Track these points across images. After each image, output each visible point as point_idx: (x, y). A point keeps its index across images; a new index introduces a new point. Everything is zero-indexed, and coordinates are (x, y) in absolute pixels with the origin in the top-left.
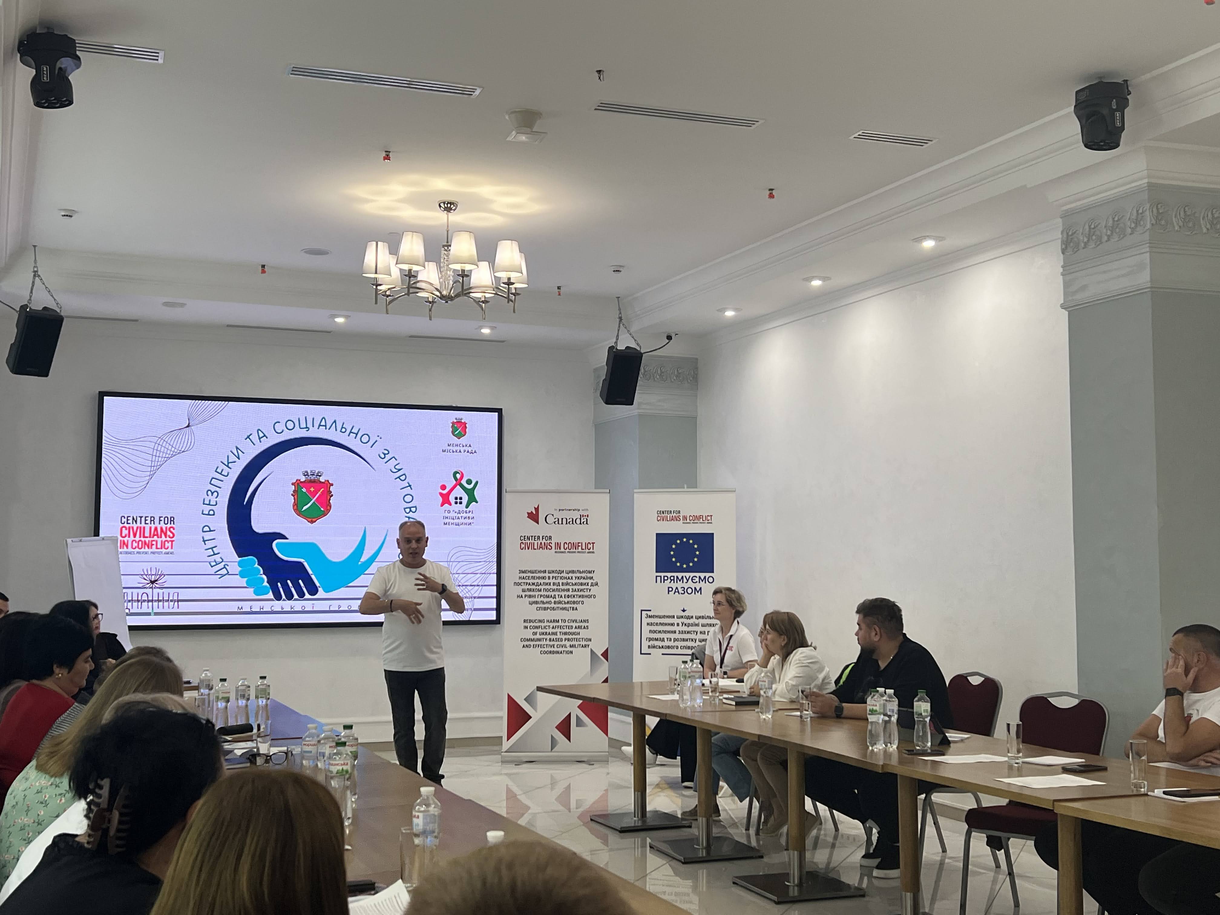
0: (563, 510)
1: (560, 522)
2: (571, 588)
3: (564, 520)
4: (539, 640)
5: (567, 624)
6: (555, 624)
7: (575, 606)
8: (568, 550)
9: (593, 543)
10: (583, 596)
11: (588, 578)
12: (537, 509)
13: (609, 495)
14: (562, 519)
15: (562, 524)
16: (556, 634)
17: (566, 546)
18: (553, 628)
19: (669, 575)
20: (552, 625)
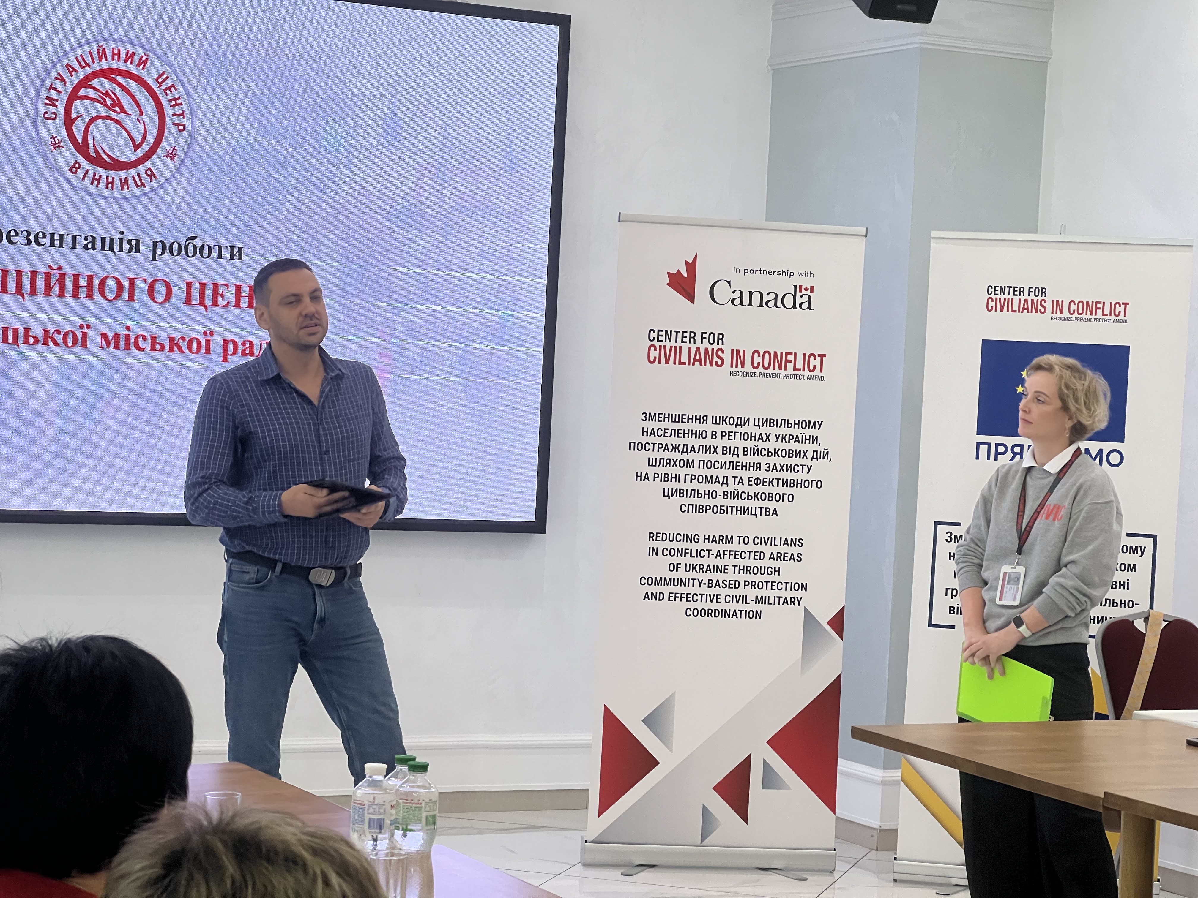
2: (764, 460)
4: (683, 582)
5: (751, 547)
6: (722, 547)
7: (772, 505)
8: (760, 370)
9: (822, 356)
10: (791, 483)
11: (806, 439)
12: (691, 267)
16: (723, 569)
17: (758, 359)
18: (718, 555)
20: (715, 547)
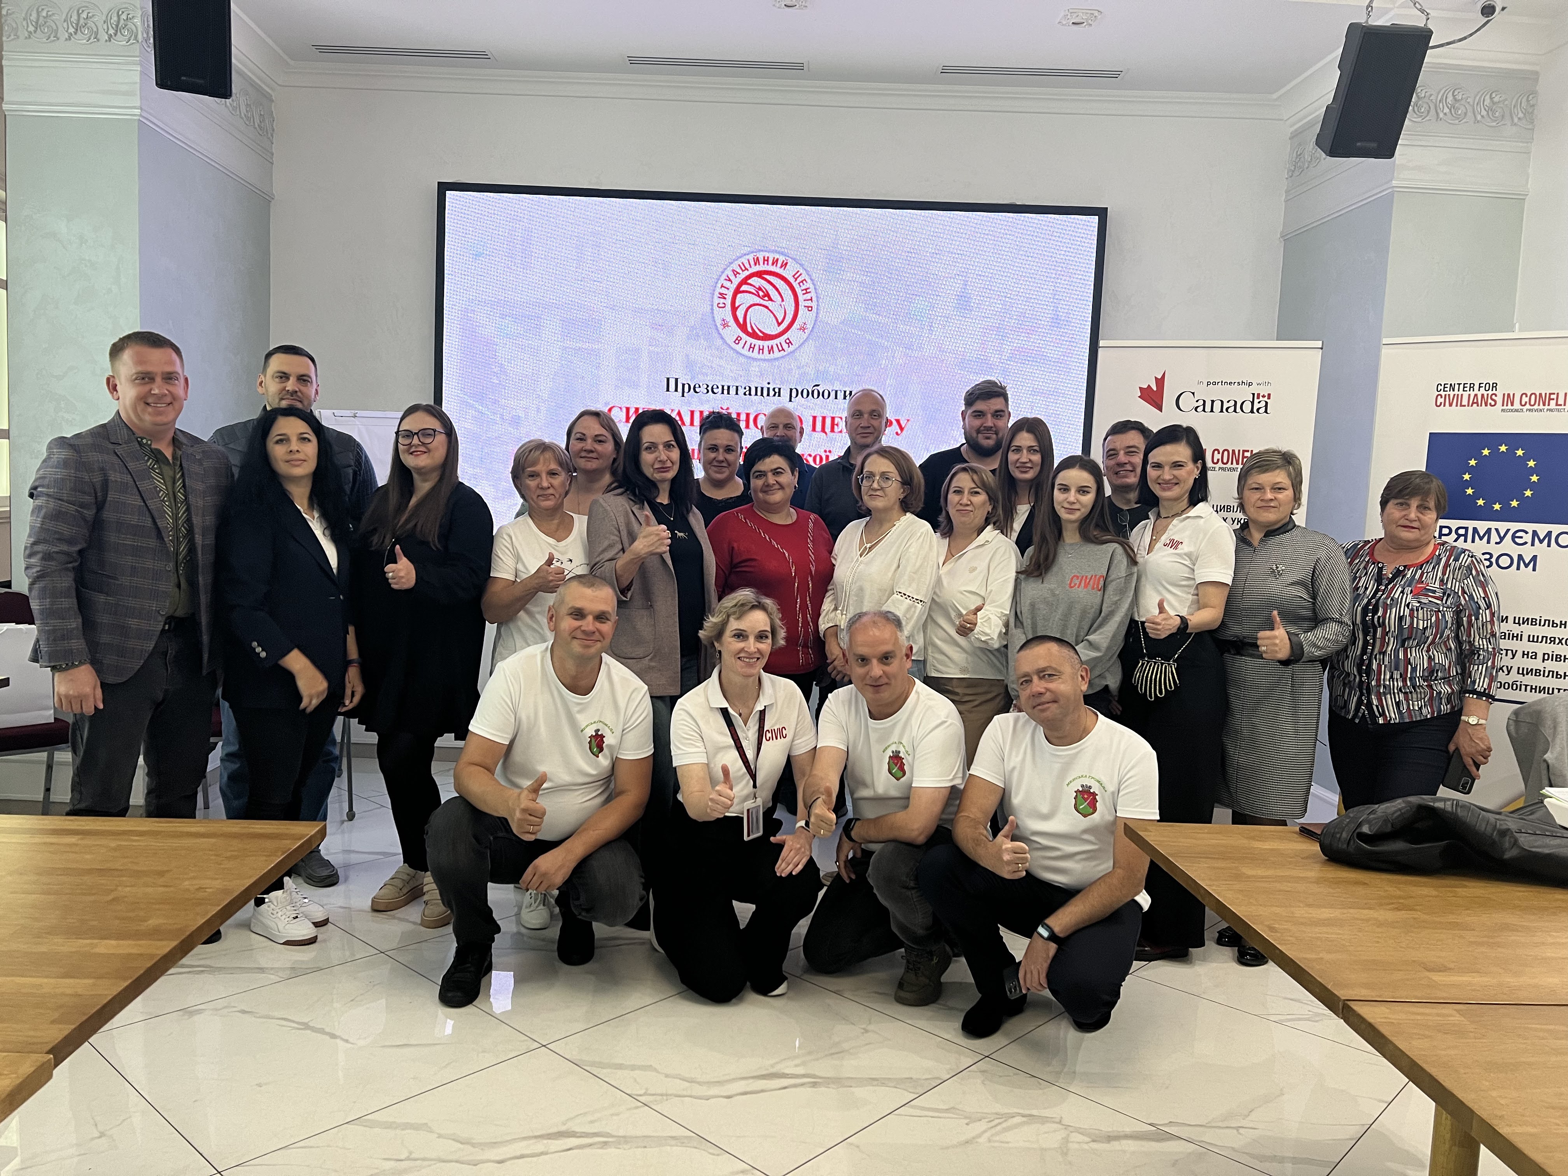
0: (1215, 383)
1: (1208, 408)
3: (1217, 405)
8: (1220, 464)
12: (1160, 382)
13: (1321, 350)
14: (1213, 402)
15: (1212, 411)
17: (1217, 456)
19: (1454, 524)
